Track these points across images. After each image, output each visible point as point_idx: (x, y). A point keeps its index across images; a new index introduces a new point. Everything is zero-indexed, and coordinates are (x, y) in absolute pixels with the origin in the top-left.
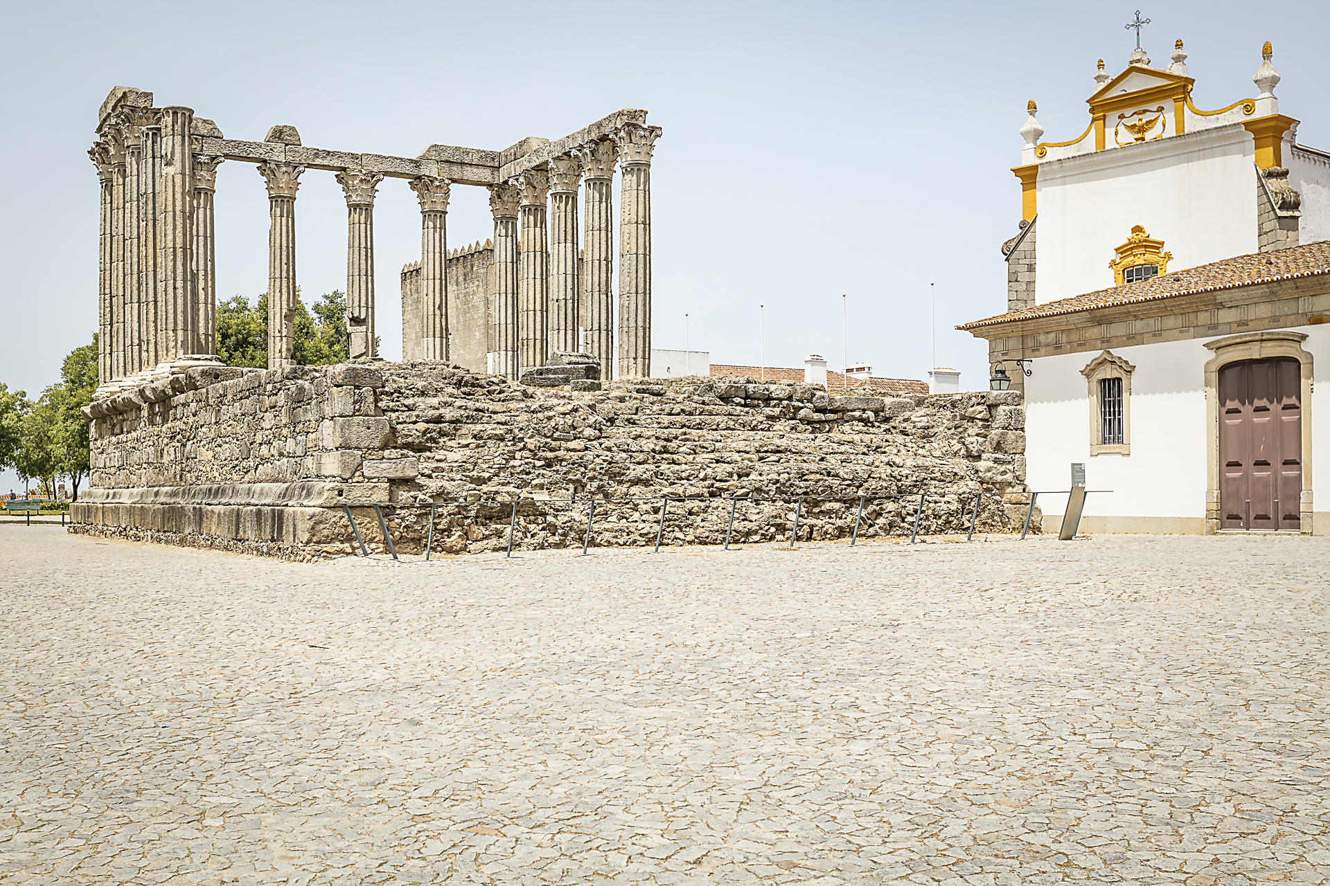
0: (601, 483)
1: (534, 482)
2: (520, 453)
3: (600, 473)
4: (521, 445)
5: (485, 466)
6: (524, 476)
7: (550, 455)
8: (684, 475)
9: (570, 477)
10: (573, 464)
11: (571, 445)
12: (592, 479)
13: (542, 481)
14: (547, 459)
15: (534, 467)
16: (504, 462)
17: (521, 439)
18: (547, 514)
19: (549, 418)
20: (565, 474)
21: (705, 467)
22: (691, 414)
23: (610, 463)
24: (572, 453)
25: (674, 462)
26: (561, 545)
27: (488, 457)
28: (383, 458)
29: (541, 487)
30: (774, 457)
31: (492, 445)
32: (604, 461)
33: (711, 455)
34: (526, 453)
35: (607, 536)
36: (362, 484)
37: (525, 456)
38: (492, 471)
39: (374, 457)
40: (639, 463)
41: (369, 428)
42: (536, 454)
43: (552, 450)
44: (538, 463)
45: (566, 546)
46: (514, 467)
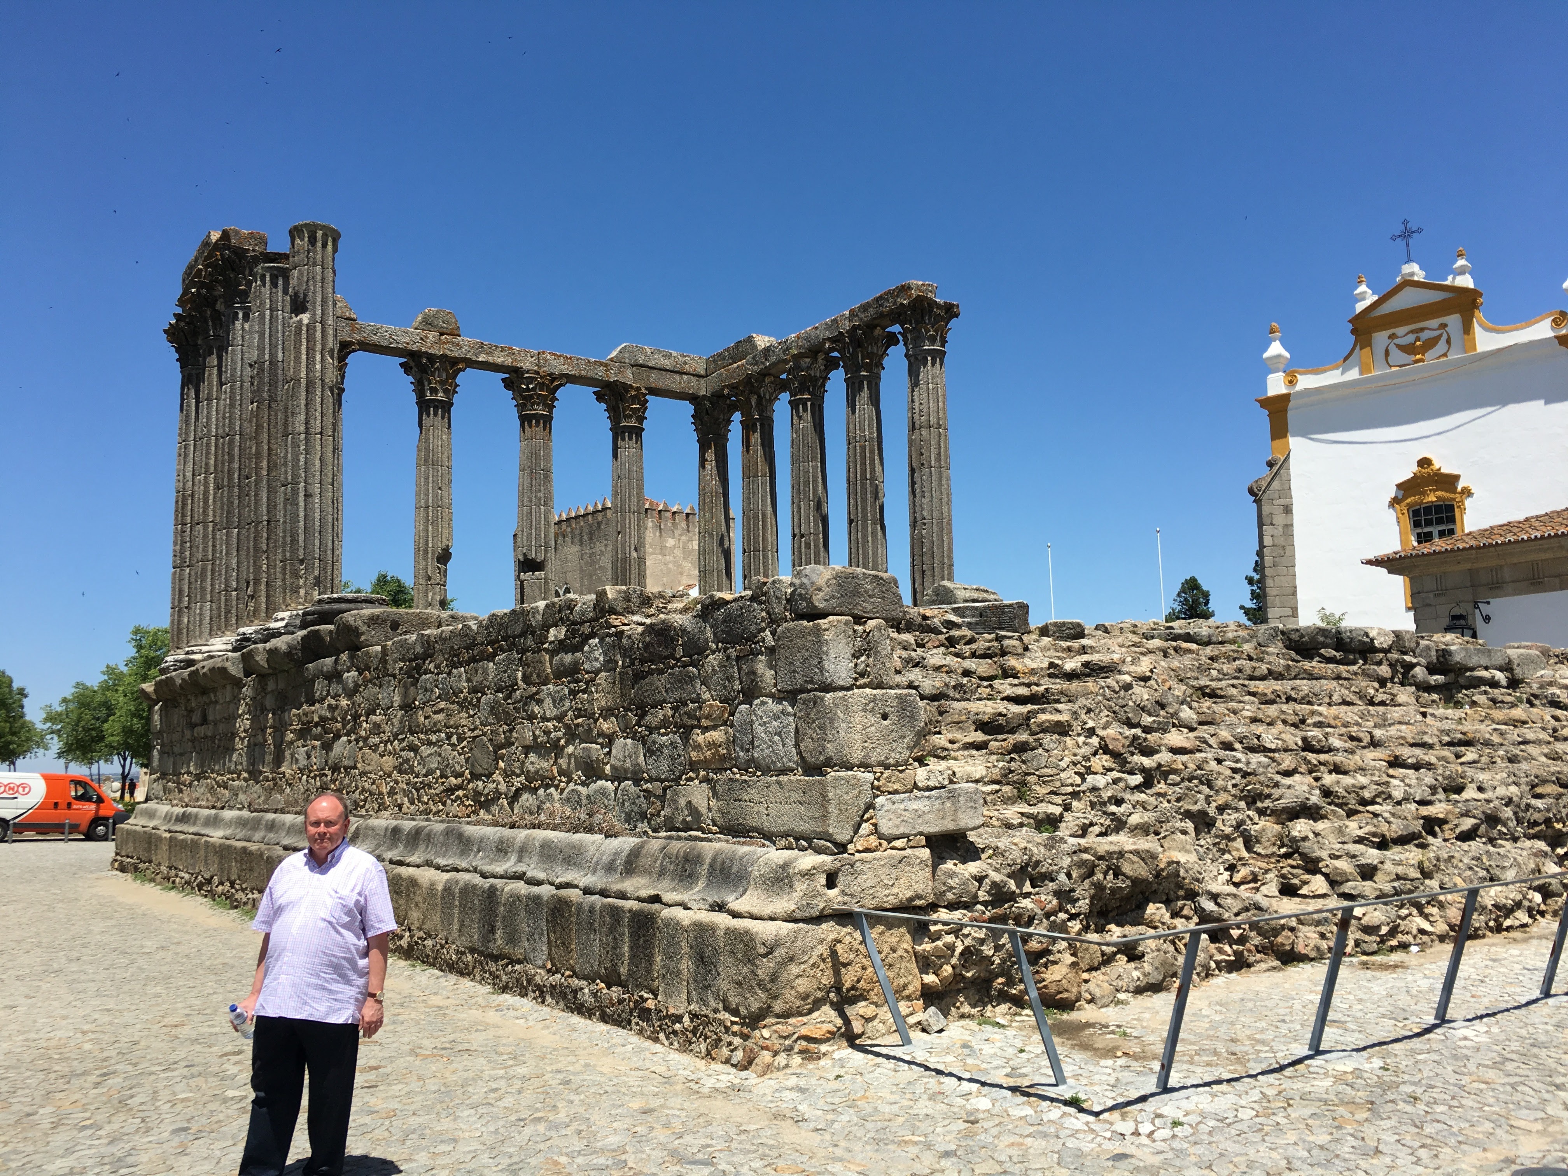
0: (1238, 816)
1: (1134, 819)
2: (1099, 760)
3: (1234, 796)
4: (1095, 743)
5: (1041, 790)
6: (1113, 808)
7: (1147, 762)
9: (1187, 805)
10: (1190, 781)
12: (1221, 809)
13: (1144, 817)
14: (1143, 770)
15: (1127, 787)
16: (1078, 780)
17: (1092, 731)
18: (1197, 894)
19: (1126, 687)
20: (1178, 800)
23: (1243, 775)
24: (1185, 758)
26: (1238, 964)
27: (1049, 771)
28: (915, 786)
31: (1052, 745)
32: (1235, 771)
34: (1105, 760)
36: (877, 854)
37: (1108, 764)
38: (1058, 800)
39: (896, 786)
41: (885, 717)
42: (1125, 762)
43: (1147, 752)
44: (1132, 780)
45: (1249, 966)
46: (1094, 789)
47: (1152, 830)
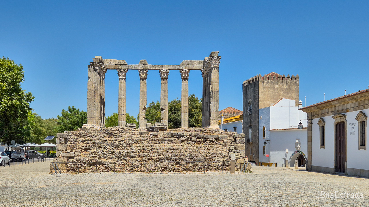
0: (124, 157)
1: (107, 157)
2: (106, 151)
3: (124, 155)
4: (106, 149)
5: (97, 153)
6: (105, 156)
7: (113, 151)
8: (144, 156)
10: (118, 153)
11: (119, 148)
12: (122, 156)
15: (108, 153)
17: (107, 147)
19: (115, 142)
23: (127, 153)
25: (144, 152)
26: (107, 171)
28: (66, 152)
29: (109, 158)
30: (171, 151)
33: (155, 151)
34: (107, 151)
35: (119, 169)
36: (61, 158)
39: (64, 152)
40: (134, 153)
43: (113, 150)
44: (109, 153)
45: (109, 172)
46: (103, 153)
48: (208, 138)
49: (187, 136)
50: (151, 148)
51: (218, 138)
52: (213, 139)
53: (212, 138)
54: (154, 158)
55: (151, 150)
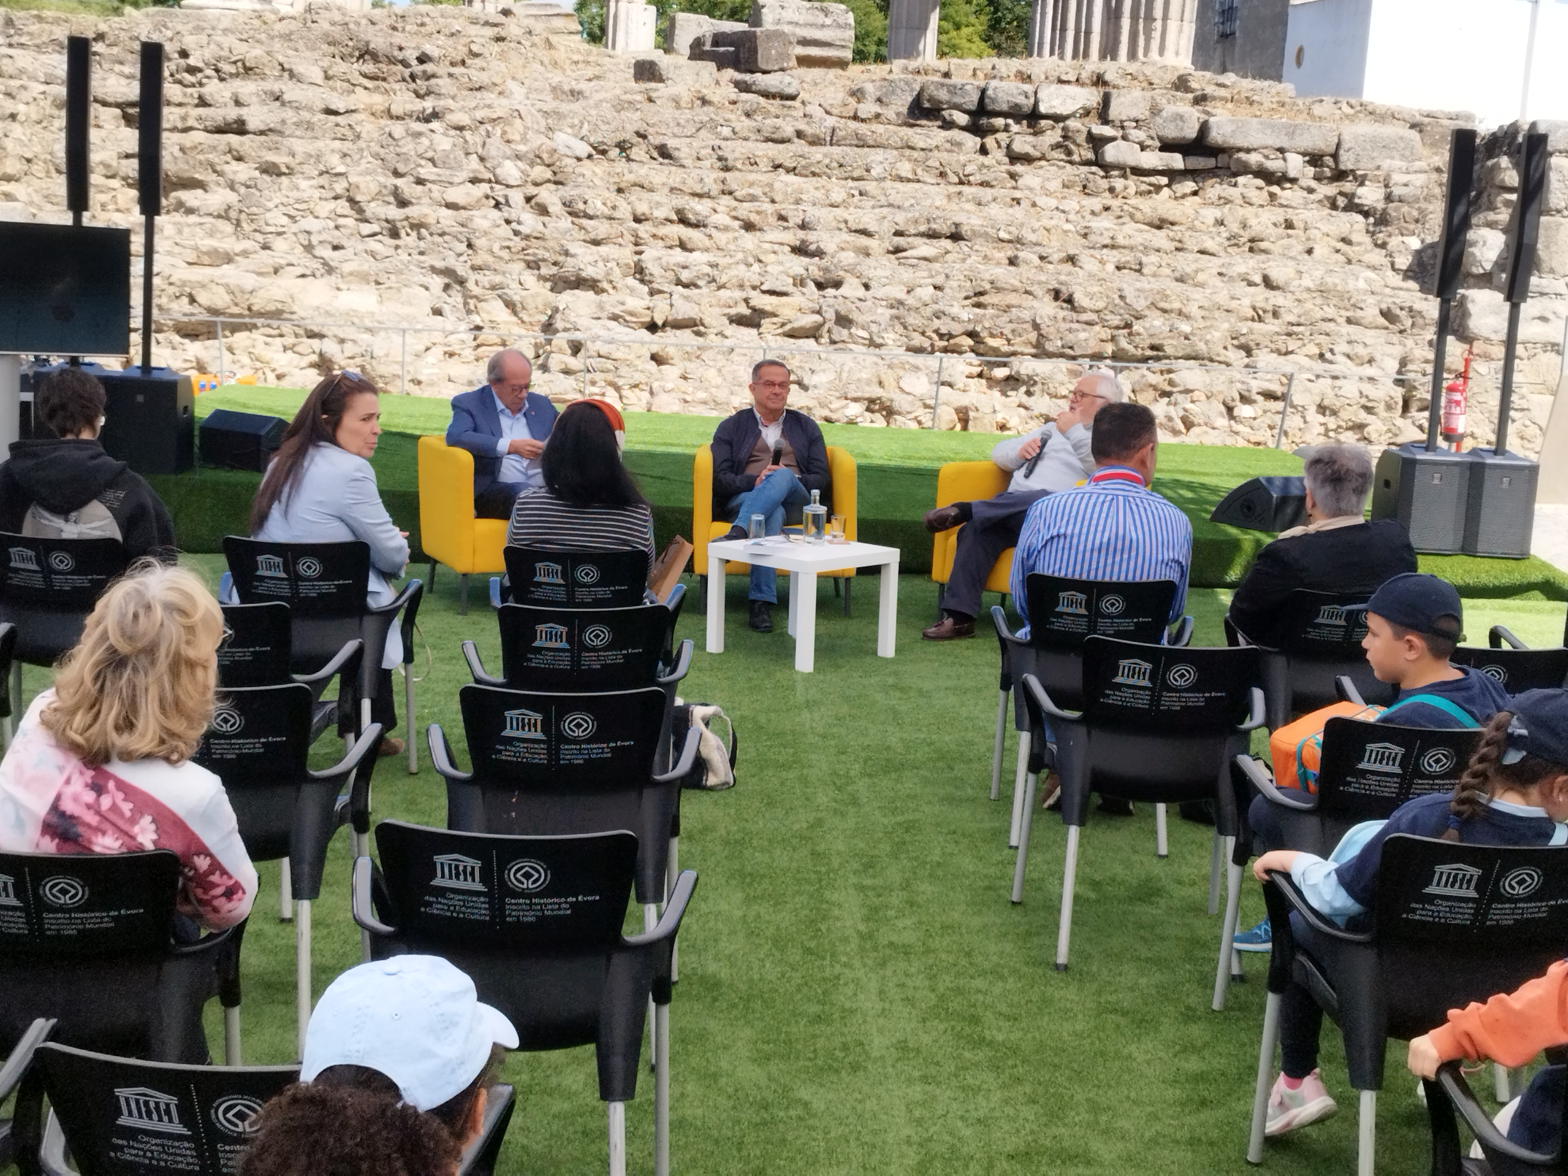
0: (498, 279)
1: (347, 268)
2: (331, 206)
3: (501, 258)
4: (339, 187)
7: (394, 212)
9: (431, 261)
11: (455, 195)
13: (366, 267)
14: (387, 221)
15: (355, 233)
21: (751, 260)
22: (815, 141)
23: (527, 238)
24: (446, 212)
25: (683, 246)
29: (363, 277)
30: (926, 248)
34: (344, 207)
37: (339, 211)
38: (260, 237)
40: (596, 243)
43: (403, 203)
44: (366, 229)
47: (372, 278)
48: (1248, 151)
49: (1057, 118)
50: (745, 210)
51: (1335, 156)
52: (1295, 164)
53: (1282, 150)
54: (774, 299)
55: (749, 226)
